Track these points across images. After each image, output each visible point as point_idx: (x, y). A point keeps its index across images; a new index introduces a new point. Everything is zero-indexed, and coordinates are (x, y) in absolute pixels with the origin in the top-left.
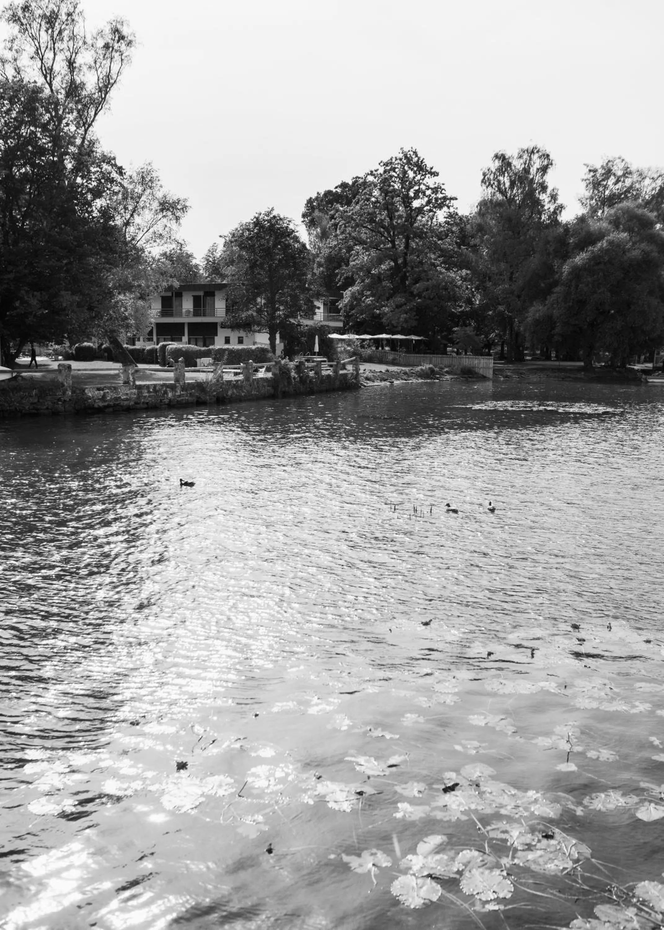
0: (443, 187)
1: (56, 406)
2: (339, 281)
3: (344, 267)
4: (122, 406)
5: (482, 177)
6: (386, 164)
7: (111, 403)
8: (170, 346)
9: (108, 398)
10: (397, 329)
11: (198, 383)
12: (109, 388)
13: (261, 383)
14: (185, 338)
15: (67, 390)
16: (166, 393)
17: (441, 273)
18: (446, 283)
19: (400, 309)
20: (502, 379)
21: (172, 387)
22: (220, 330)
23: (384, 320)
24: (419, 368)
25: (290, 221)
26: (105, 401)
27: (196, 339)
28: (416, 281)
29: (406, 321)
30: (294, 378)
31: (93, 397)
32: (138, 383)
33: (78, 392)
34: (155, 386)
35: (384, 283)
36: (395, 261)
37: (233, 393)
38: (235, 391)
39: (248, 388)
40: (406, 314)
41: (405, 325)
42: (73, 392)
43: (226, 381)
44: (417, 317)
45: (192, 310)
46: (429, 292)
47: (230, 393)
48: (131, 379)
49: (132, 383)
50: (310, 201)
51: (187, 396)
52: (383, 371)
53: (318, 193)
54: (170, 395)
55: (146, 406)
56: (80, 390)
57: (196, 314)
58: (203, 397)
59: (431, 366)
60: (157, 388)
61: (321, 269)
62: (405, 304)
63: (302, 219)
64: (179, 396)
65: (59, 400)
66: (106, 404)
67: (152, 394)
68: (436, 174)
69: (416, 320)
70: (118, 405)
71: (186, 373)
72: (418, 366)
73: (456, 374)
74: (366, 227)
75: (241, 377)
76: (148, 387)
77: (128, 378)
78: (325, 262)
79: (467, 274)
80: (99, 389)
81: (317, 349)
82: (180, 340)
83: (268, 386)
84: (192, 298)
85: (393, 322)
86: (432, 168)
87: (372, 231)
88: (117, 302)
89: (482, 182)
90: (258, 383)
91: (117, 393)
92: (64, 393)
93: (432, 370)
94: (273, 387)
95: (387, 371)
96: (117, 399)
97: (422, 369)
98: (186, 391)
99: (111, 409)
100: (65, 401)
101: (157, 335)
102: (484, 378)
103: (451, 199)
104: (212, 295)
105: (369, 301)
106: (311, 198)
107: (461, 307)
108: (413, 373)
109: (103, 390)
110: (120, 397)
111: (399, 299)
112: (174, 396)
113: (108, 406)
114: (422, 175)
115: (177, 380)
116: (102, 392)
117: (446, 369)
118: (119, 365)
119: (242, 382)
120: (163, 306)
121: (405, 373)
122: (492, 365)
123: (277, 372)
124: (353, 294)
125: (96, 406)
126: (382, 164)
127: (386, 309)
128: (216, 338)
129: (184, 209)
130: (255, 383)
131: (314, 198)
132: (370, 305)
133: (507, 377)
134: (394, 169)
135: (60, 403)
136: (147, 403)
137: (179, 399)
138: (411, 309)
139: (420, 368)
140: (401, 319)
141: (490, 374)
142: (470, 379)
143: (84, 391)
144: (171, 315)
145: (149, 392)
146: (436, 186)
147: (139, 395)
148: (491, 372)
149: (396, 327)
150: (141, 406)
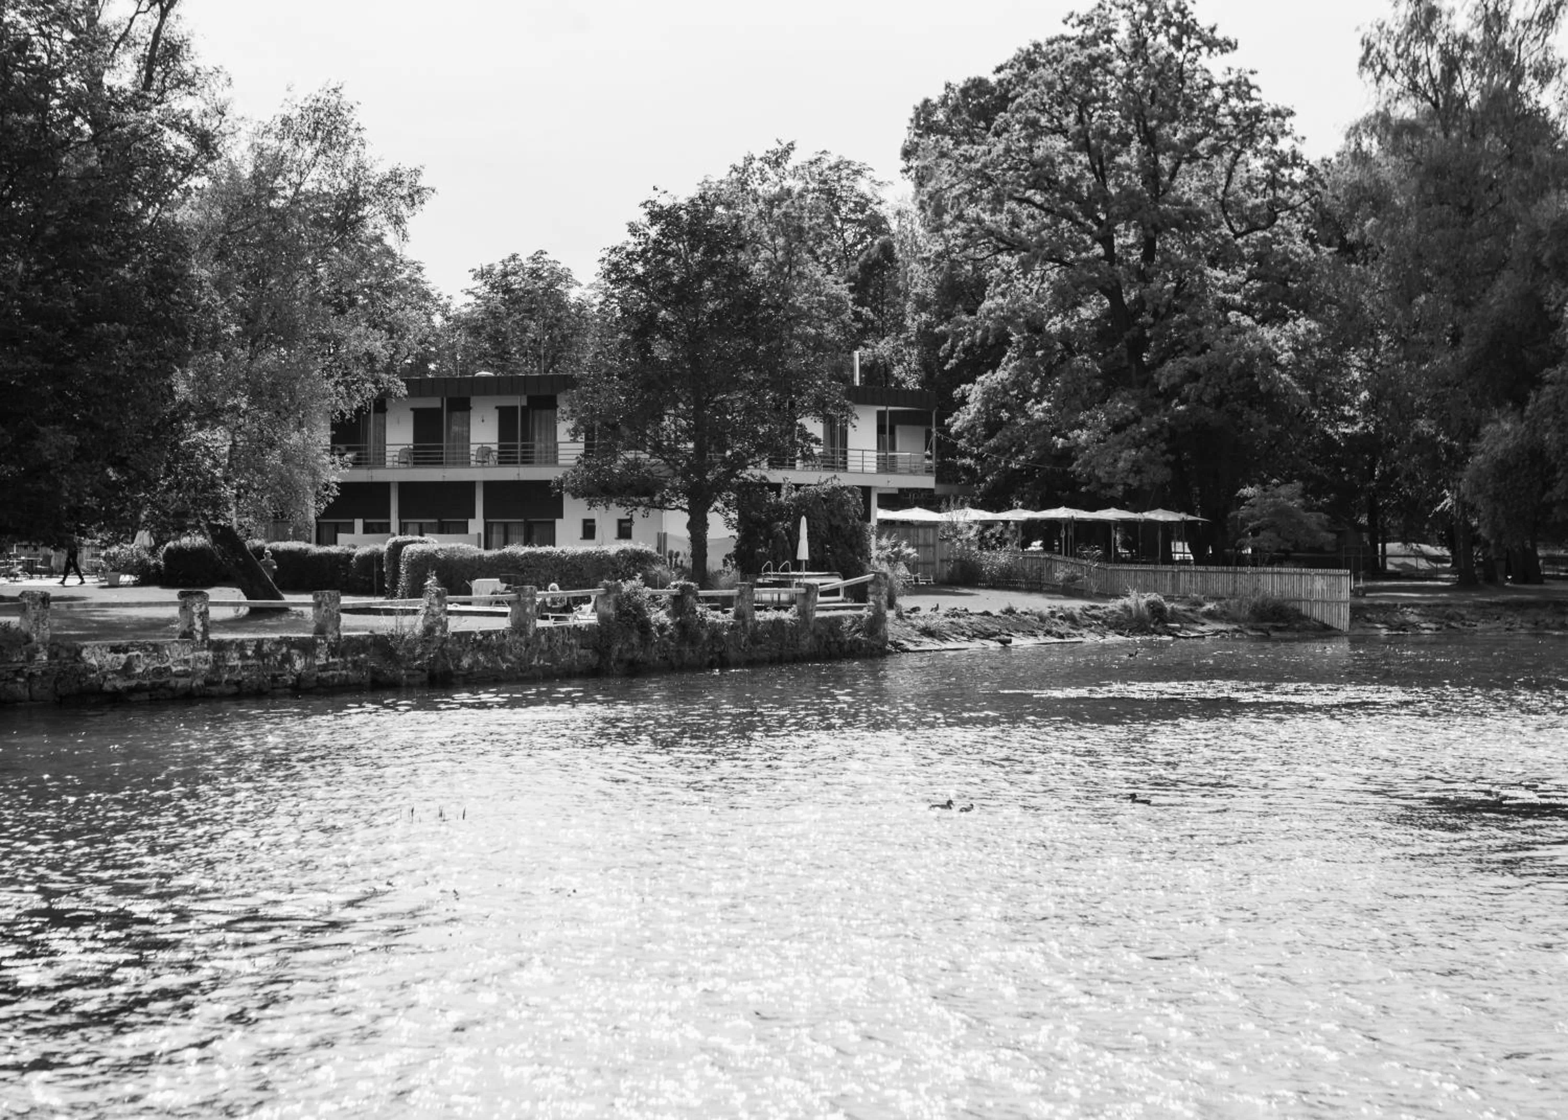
0: (1252, 80)
1: (10, 686)
2: (949, 356)
3: (964, 318)
4: (172, 689)
5: (1361, 52)
6: (1087, 21)
7: (147, 682)
8: (411, 547)
9: (139, 670)
10: (1110, 493)
11: (375, 637)
12: (142, 647)
13: (559, 639)
14: (476, 525)
15: (37, 651)
16: (287, 659)
17: (1240, 330)
18: (1250, 357)
19: (1123, 434)
20: (1384, 632)
21: (307, 647)
22: (569, 504)
23: (1076, 467)
24: (1114, 605)
25: (858, 172)
26: (130, 677)
27: (506, 526)
28: (1172, 351)
29: (1137, 469)
30: (662, 628)
31: (101, 668)
32: (214, 636)
33: (64, 654)
34: (260, 643)
35: (1078, 360)
36: (1114, 294)
37: (477, 662)
38: (481, 658)
39: (519, 649)
40: (1138, 447)
41: (1134, 482)
42: (53, 655)
43: (454, 634)
44: (1171, 457)
45: (495, 447)
46: (1201, 385)
47: (466, 662)
48: (198, 625)
49: (199, 637)
50: (926, 108)
51: (345, 668)
52: (995, 612)
53: (948, 86)
54: (299, 664)
55: (234, 689)
56: (68, 650)
57: (506, 458)
58: (389, 671)
59: (1153, 597)
60: (265, 648)
61: (924, 316)
62: (1137, 420)
63: (903, 164)
64: (324, 668)
65: (19, 672)
66: (133, 683)
67: (250, 662)
68: (1228, 46)
69: (1167, 464)
70: (162, 685)
71: (344, 616)
72: (1117, 597)
73: (1234, 620)
74: (1029, 201)
75: (503, 624)
76: (241, 646)
77: (191, 624)
78: (938, 295)
79: (1310, 331)
80: (115, 649)
81: (803, 553)
82: (464, 529)
83: (582, 647)
84: (496, 414)
85: (1100, 473)
86: (1212, 30)
87: (1049, 211)
88: (196, 446)
89: (1363, 63)
90: (549, 639)
91: (161, 658)
92: (30, 658)
93: (1156, 610)
94: (596, 650)
95: (1010, 611)
96: (159, 672)
97: (1125, 607)
98: (343, 655)
99: (145, 696)
100: (32, 675)
101: (401, 517)
102: (1326, 632)
103: (1276, 113)
104: (550, 404)
105: (1038, 410)
106: (927, 101)
107: (1352, 420)
108: (1096, 617)
109: (126, 651)
110: (168, 669)
111: (1122, 406)
112: (308, 667)
113: (139, 689)
114: (1190, 50)
115: (320, 630)
116: (123, 657)
117: (1210, 606)
118: (172, 595)
119: (502, 635)
120: (418, 436)
121: (1070, 618)
122: (1346, 595)
123: (611, 611)
124: (989, 396)
125: (107, 686)
126: (1074, 21)
127: (1083, 436)
128: (558, 521)
129: (415, 196)
130: (543, 638)
131: (935, 100)
132: (1040, 423)
133: (1404, 626)
134: (1108, 34)
135: (21, 680)
136: (238, 683)
137: (324, 675)
138: (1152, 435)
139: (1120, 602)
140: (1121, 464)
141: (1342, 619)
142: (1274, 634)
143: (79, 653)
144: (437, 462)
145: (243, 657)
146: (1233, 76)
147: (218, 665)
148: (1345, 613)
149: (1111, 486)
150: (223, 688)
